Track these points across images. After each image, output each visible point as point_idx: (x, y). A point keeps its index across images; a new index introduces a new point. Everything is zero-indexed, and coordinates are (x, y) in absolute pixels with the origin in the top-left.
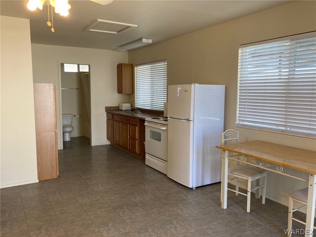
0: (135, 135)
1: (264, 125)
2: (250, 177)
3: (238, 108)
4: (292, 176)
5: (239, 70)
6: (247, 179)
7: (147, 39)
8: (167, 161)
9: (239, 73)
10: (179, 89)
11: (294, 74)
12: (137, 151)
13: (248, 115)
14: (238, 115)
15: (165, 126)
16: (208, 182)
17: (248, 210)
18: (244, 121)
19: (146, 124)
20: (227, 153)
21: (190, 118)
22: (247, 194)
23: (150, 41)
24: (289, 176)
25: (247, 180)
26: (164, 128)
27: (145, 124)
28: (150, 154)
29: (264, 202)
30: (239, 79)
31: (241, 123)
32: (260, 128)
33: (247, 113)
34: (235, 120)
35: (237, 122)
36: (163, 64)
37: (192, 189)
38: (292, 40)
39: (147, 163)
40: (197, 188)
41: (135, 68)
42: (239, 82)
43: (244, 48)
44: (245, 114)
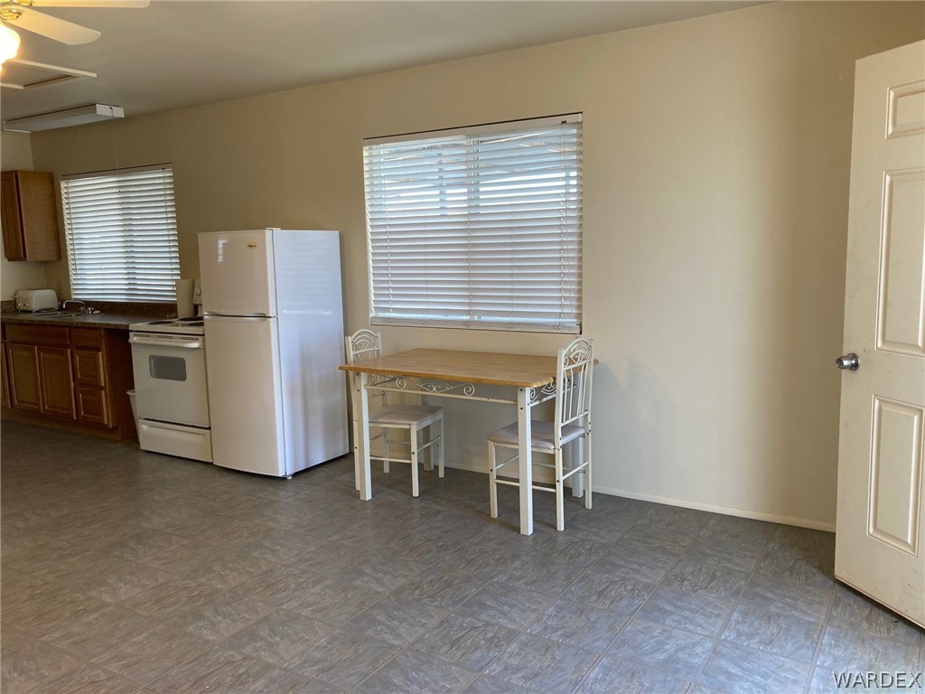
0: (97, 377)
1: (430, 314)
2: (414, 423)
3: (372, 282)
4: (490, 400)
5: (367, 197)
6: (408, 427)
7: (111, 105)
8: (209, 428)
9: (367, 204)
10: (221, 243)
11: (478, 206)
12: (107, 418)
13: (394, 295)
14: (373, 298)
15: (197, 339)
16: (319, 458)
17: (416, 493)
18: (387, 310)
19: (133, 339)
20: (364, 378)
21: (268, 311)
22: (410, 459)
23: (119, 113)
24: (486, 399)
25: (409, 430)
26: (195, 345)
27: (130, 341)
28: (152, 420)
29: (441, 474)
30: (368, 216)
31: (381, 315)
32: (423, 321)
33: (391, 292)
34: (367, 310)
35: (371, 315)
36: (161, 175)
37: (284, 479)
38: (469, 136)
39: (145, 445)
40: (295, 475)
41: (63, 185)
42: (369, 223)
43: (374, 147)
44: (388, 295)
